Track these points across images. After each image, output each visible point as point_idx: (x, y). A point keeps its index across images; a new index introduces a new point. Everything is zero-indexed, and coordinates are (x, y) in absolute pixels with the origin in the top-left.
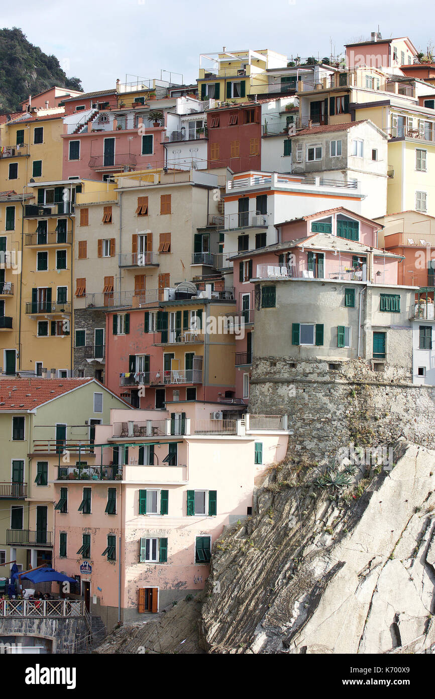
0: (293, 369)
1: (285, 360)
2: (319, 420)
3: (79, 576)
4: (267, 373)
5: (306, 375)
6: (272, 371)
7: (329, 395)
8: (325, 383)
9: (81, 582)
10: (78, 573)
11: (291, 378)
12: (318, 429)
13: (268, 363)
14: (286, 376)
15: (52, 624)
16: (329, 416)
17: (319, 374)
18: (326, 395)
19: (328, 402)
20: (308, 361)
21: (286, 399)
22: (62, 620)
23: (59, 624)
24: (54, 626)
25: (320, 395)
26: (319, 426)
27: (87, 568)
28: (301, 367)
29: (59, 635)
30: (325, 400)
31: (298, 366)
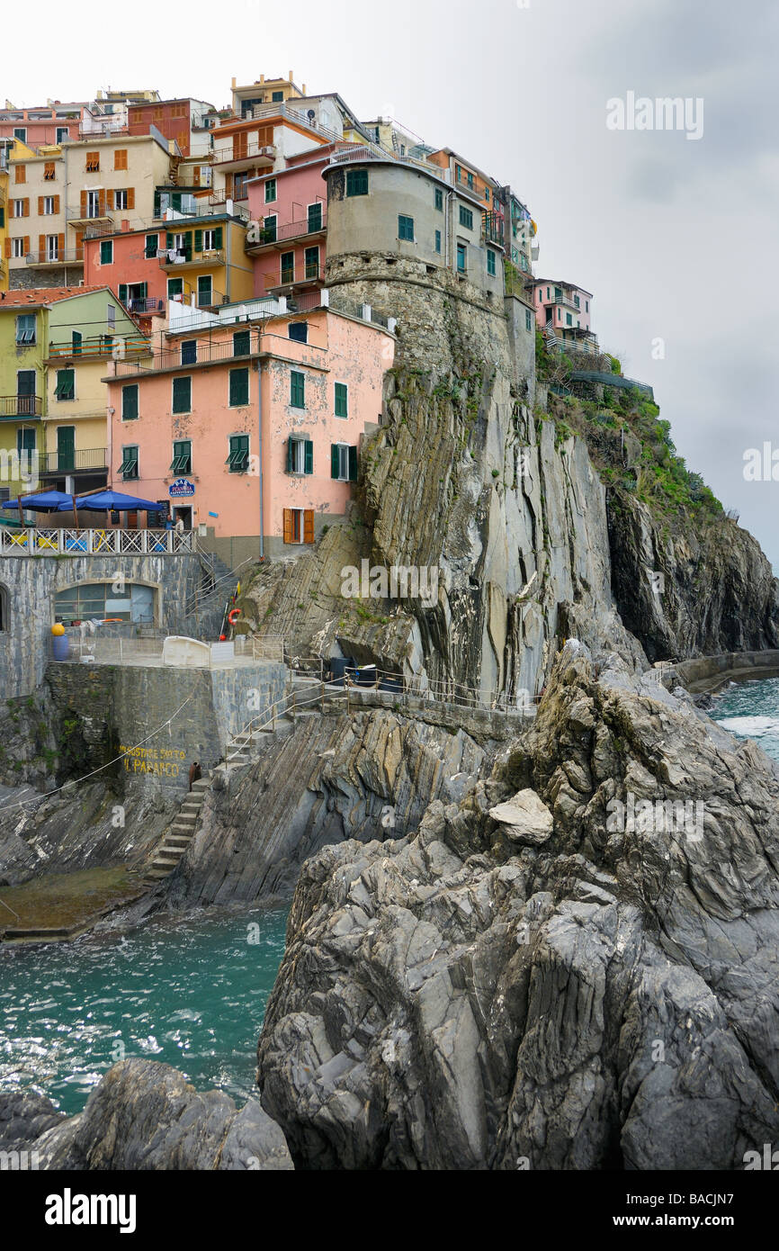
0: (393, 266)
1: (382, 255)
2: (423, 326)
3: (168, 502)
4: (358, 271)
5: (407, 274)
6: (365, 268)
7: (429, 300)
8: (425, 286)
9: (172, 509)
10: (165, 496)
11: (390, 276)
12: (423, 337)
13: (359, 259)
14: (384, 273)
15: (156, 564)
16: (431, 324)
17: (419, 275)
18: (426, 301)
19: (428, 307)
20: (408, 259)
21: (387, 299)
22: (167, 558)
23: (166, 564)
24: (159, 567)
25: (421, 299)
26: (424, 333)
27: (185, 488)
28: (401, 265)
29: (165, 580)
30: (426, 305)
31: (399, 263)
